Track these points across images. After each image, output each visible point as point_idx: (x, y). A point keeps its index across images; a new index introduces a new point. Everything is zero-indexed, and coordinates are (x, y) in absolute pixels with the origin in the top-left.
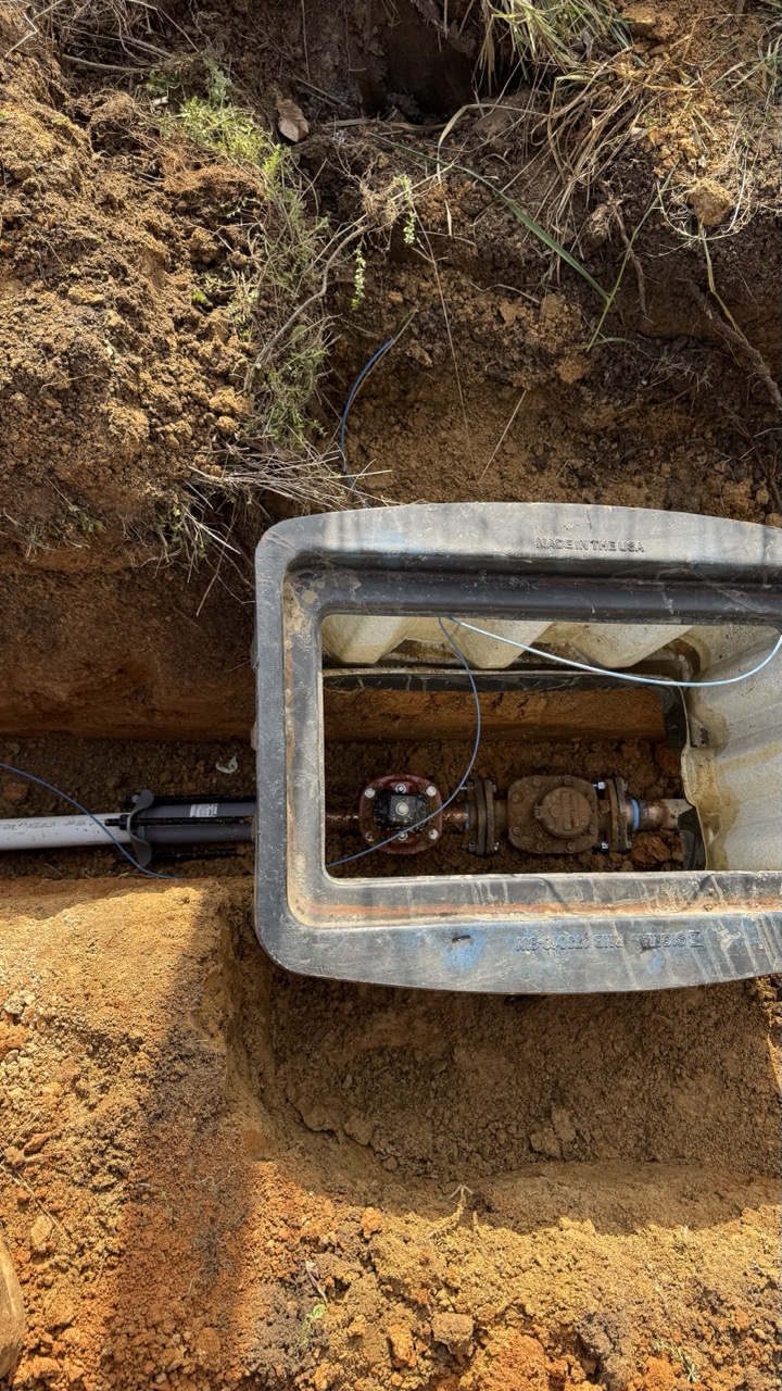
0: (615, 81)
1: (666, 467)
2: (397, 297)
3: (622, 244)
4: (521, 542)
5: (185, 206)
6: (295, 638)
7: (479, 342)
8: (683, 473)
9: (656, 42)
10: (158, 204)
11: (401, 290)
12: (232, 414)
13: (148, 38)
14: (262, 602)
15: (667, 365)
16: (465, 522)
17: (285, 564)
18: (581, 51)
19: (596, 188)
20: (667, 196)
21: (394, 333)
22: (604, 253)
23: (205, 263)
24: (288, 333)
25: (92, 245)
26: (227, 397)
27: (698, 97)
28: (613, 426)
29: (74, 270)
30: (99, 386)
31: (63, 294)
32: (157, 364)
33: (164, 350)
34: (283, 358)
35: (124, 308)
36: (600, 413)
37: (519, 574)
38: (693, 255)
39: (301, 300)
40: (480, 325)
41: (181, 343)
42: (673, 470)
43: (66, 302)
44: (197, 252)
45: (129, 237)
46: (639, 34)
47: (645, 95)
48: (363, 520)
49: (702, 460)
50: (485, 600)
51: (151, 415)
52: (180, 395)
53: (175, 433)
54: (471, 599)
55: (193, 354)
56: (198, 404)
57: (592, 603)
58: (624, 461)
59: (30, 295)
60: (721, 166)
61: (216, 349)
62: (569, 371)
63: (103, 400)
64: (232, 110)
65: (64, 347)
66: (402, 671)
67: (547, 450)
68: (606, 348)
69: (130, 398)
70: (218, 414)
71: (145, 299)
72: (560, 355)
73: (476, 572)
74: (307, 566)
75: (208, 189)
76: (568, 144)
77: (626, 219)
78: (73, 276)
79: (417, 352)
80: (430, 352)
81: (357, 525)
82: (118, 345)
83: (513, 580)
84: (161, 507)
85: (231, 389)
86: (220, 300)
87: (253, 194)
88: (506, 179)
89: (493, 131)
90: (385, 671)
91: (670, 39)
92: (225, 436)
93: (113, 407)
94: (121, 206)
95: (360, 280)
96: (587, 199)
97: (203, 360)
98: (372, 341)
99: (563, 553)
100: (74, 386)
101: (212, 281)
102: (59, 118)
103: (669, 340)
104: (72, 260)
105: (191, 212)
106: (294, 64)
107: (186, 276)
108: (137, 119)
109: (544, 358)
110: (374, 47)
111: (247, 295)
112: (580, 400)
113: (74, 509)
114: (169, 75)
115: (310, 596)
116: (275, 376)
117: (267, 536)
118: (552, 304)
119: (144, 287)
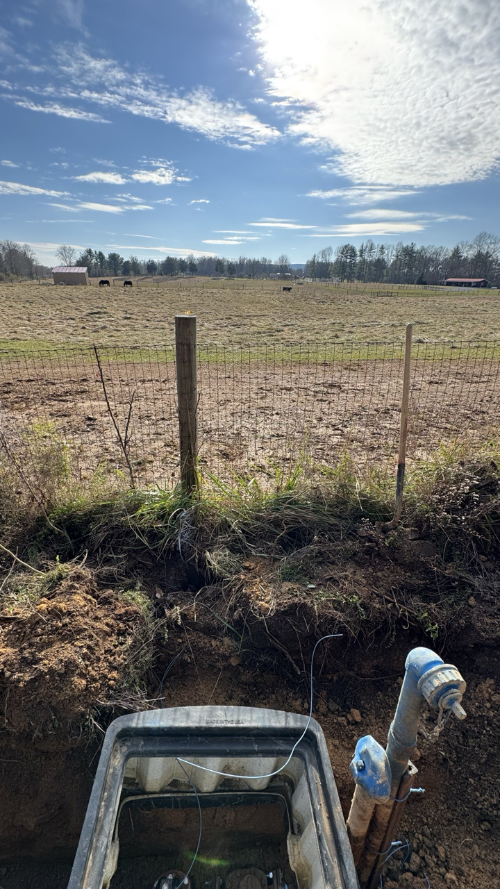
0: (240, 580)
1: (274, 696)
2: (180, 641)
3: (243, 621)
4: (200, 722)
5: (119, 618)
6: (114, 768)
7: (205, 653)
8: (279, 698)
9: (250, 570)
10: (112, 618)
11: (182, 638)
12: (115, 680)
13: (123, 576)
14: (104, 750)
15: (263, 658)
16: (182, 714)
17: (116, 733)
18: (231, 573)
19: (235, 606)
20: (253, 608)
21: (179, 652)
22: (239, 623)
23: (121, 633)
24: (139, 653)
25: (85, 629)
26: (115, 674)
27: (261, 581)
28: (253, 681)
29: (78, 637)
30: (73, 672)
31: (73, 644)
32: (95, 665)
33: (98, 660)
34: (136, 661)
35: (89, 647)
36: (247, 676)
37: (201, 736)
38: (262, 622)
39: (145, 642)
40: (205, 648)
41: (105, 658)
42: (276, 697)
43: (73, 647)
44: (119, 630)
45: (98, 627)
46: (245, 568)
47: (247, 582)
48: (147, 715)
49: (285, 692)
50: (188, 748)
51: (87, 681)
52: (99, 674)
53: (94, 687)
54: (183, 748)
55: (107, 661)
56: (105, 677)
57: (227, 748)
58: (259, 694)
59: (63, 645)
60: (268, 598)
61: (115, 659)
62: (234, 662)
63: (73, 677)
64: (139, 592)
65: (66, 660)
66: (169, 795)
67: (232, 691)
68: (244, 653)
69: (82, 676)
70: (110, 680)
71: (97, 645)
72: (230, 656)
73: (186, 736)
74: (125, 735)
75: (126, 612)
76: (228, 596)
77: (243, 614)
78: (78, 639)
79: (186, 657)
80: (190, 658)
81: (144, 716)
82: (84, 659)
83: (200, 739)
84: (83, 715)
85: (116, 672)
86: (122, 644)
87: (138, 613)
88: (212, 605)
89: (209, 593)
90: (162, 796)
91: (254, 569)
92: (110, 687)
93: (76, 679)
94: (100, 618)
95: (166, 636)
96: (233, 609)
97: (110, 663)
98: (172, 655)
99: (214, 725)
100: (65, 673)
101: (121, 639)
102: (89, 597)
103: (263, 649)
104: (78, 635)
105: (120, 619)
106: (163, 580)
107: (114, 637)
108: (113, 596)
109: (225, 658)
110: (184, 574)
111: (130, 641)
112: (239, 673)
113: (53, 717)
114: (126, 584)
115: (125, 749)
116: (131, 667)
117: (113, 723)
118: (226, 640)
119: (98, 641)
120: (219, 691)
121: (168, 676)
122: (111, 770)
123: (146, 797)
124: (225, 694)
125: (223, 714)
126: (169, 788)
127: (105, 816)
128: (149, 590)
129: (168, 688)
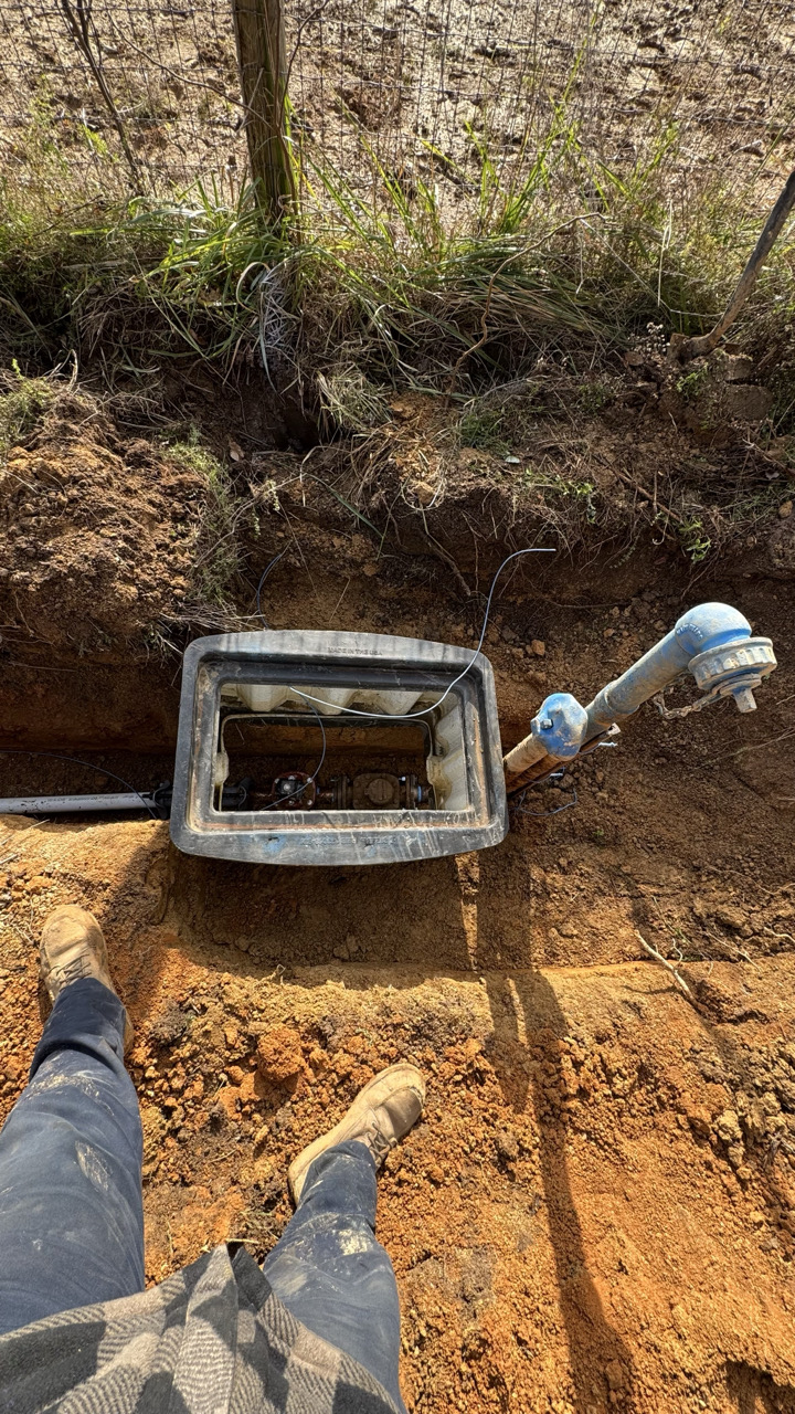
0: (383, 438)
1: (425, 618)
2: (281, 535)
3: (387, 512)
4: (320, 650)
5: (170, 492)
6: (205, 694)
7: (325, 556)
8: (433, 620)
9: (403, 419)
10: (157, 491)
11: (283, 531)
12: (182, 588)
13: (162, 414)
14: (185, 676)
15: (415, 569)
16: (292, 639)
17: (199, 658)
18: (367, 423)
19: (374, 485)
20: (405, 490)
21: (281, 551)
22: (378, 514)
23: (178, 518)
24: (215, 551)
25: (113, 510)
26: (180, 580)
27: (423, 444)
28: (397, 597)
29: (103, 522)
30: (111, 575)
31: (98, 533)
32: (145, 565)
33: (149, 559)
34: (212, 562)
35: (126, 539)
36: (388, 590)
37: (322, 665)
38: (418, 517)
39: (222, 536)
40: (323, 548)
41: (159, 556)
42: (429, 619)
43: (98, 536)
44: (174, 513)
45: (135, 506)
46: (396, 416)
47: (396, 443)
48: (240, 638)
49: (442, 614)
50: (304, 677)
51: (139, 589)
52: (156, 579)
53: (152, 597)
54: (297, 677)
55: (164, 560)
56: (167, 584)
57: (359, 680)
58: (404, 614)
59: (80, 533)
60: (432, 476)
61: (176, 558)
62: (369, 571)
63: (112, 582)
64: (198, 448)
65: (94, 557)
66: (283, 716)
67: (365, 608)
68: (385, 560)
69: (126, 580)
70: (175, 588)
71: (140, 535)
72: (363, 563)
73: (300, 663)
74: (212, 659)
75: (181, 484)
76: (361, 466)
77: (387, 500)
78: (103, 525)
79: (293, 560)
80: (299, 561)
81: (237, 639)
82: (123, 557)
83: (320, 668)
84: (145, 631)
85: (182, 577)
86: (184, 535)
87: (201, 487)
88: (332, 481)
89: (326, 458)
90: (273, 715)
91: (411, 418)
92: (178, 598)
93: (118, 585)
94: (136, 492)
95: (258, 527)
96: (370, 490)
97: (169, 564)
98: (270, 555)
99: (341, 655)
100: (98, 575)
101: (180, 527)
102: (105, 451)
103: (415, 556)
104: (103, 518)
105: (172, 495)
106: (238, 426)
107: (168, 524)
108: (149, 452)
109: (353, 563)
110: (279, 418)
111: (195, 532)
112: (376, 585)
113: (101, 632)
114: (170, 431)
115: (215, 674)
116: (206, 571)
117: (191, 645)
118: (357, 539)
119: (140, 530)
120: (345, 606)
121: (268, 582)
122: (201, 697)
123: (253, 716)
124: (353, 611)
125: (353, 642)
126: (282, 708)
127: (203, 741)
128: (215, 442)
129: (269, 598)
